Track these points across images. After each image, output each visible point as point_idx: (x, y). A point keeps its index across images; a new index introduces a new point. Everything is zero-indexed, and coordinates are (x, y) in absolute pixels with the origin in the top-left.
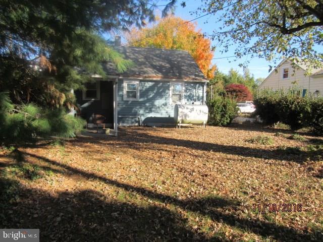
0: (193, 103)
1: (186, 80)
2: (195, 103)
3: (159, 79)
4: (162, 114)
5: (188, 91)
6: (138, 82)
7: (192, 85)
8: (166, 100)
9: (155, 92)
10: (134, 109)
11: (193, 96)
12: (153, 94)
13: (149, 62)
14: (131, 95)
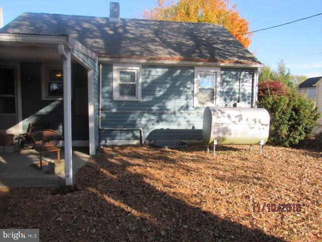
0: (235, 105)
1: (222, 64)
2: (238, 105)
3: (175, 62)
4: (179, 125)
5: (225, 84)
6: (138, 68)
7: (233, 73)
8: (186, 99)
9: (168, 86)
10: (132, 116)
11: (235, 93)
12: (166, 90)
13: (160, 38)
14: (126, 91)
